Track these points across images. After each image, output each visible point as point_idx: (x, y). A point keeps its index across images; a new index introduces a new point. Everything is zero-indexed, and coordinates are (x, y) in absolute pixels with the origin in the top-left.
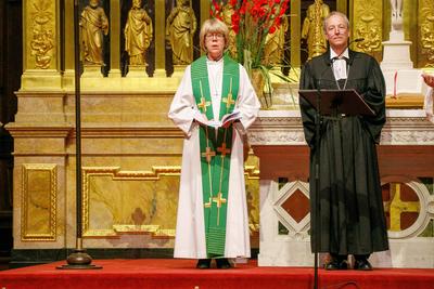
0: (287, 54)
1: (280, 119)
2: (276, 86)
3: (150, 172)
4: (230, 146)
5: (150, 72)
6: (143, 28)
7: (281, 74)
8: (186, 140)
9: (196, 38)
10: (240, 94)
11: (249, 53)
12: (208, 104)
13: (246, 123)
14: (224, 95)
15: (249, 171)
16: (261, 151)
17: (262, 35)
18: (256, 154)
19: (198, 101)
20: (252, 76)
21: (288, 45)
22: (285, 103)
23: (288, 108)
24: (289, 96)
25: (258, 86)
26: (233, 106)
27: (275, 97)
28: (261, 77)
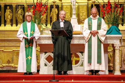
0: (47, 21)
1: (45, 37)
2: (44, 29)
3: (12, 51)
4: (32, 44)
5: (12, 25)
6: (10, 14)
7: (45, 26)
8: (21, 42)
9: (24, 17)
11: (37, 20)
12: (27, 33)
13: (37, 38)
14: (31, 31)
15: (37, 50)
16: (40, 45)
17: (40, 16)
19: (24, 32)
20: (38, 26)
21: (47, 18)
22: (46, 33)
23: (47, 34)
24: (47, 31)
25: (40, 29)
26: (33, 34)
27: (44, 32)
28: (40, 26)
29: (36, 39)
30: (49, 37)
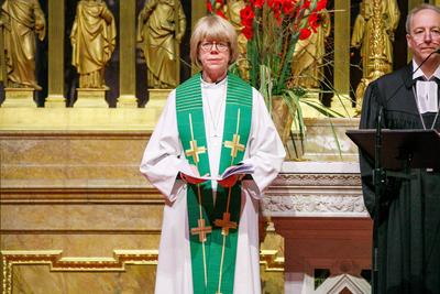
0: (328, 73)
1: (318, 176)
2: (310, 123)
3: (111, 260)
5: (112, 100)
6: (100, 30)
7: (318, 103)
8: (166, 208)
9: (185, 46)
10: (253, 135)
11: (268, 70)
12: (202, 150)
13: (262, 181)
14: (227, 136)
15: (268, 258)
16: (286, 226)
17: (288, 42)
18: (278, 231)
19: (186, 146)
20: (272, 107)
21: (330, 57)
22: (325, 150)
23: (330, 159)
24: (330, 139)
25: (282, 122)
27: (309, 141)
28: (286, 108)
29: (256, 188)
30: (345, 176)
